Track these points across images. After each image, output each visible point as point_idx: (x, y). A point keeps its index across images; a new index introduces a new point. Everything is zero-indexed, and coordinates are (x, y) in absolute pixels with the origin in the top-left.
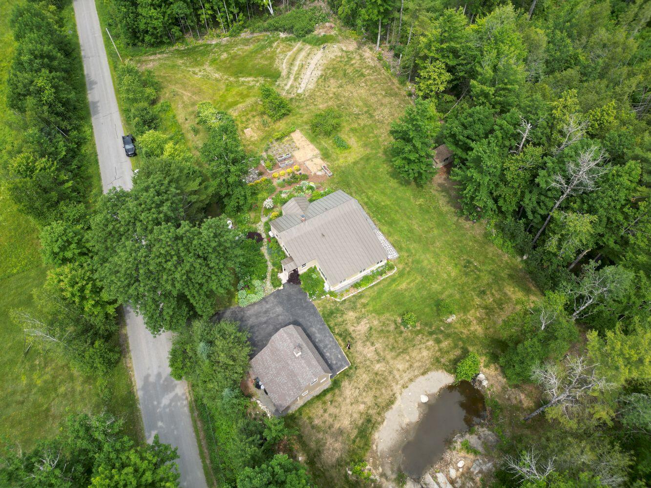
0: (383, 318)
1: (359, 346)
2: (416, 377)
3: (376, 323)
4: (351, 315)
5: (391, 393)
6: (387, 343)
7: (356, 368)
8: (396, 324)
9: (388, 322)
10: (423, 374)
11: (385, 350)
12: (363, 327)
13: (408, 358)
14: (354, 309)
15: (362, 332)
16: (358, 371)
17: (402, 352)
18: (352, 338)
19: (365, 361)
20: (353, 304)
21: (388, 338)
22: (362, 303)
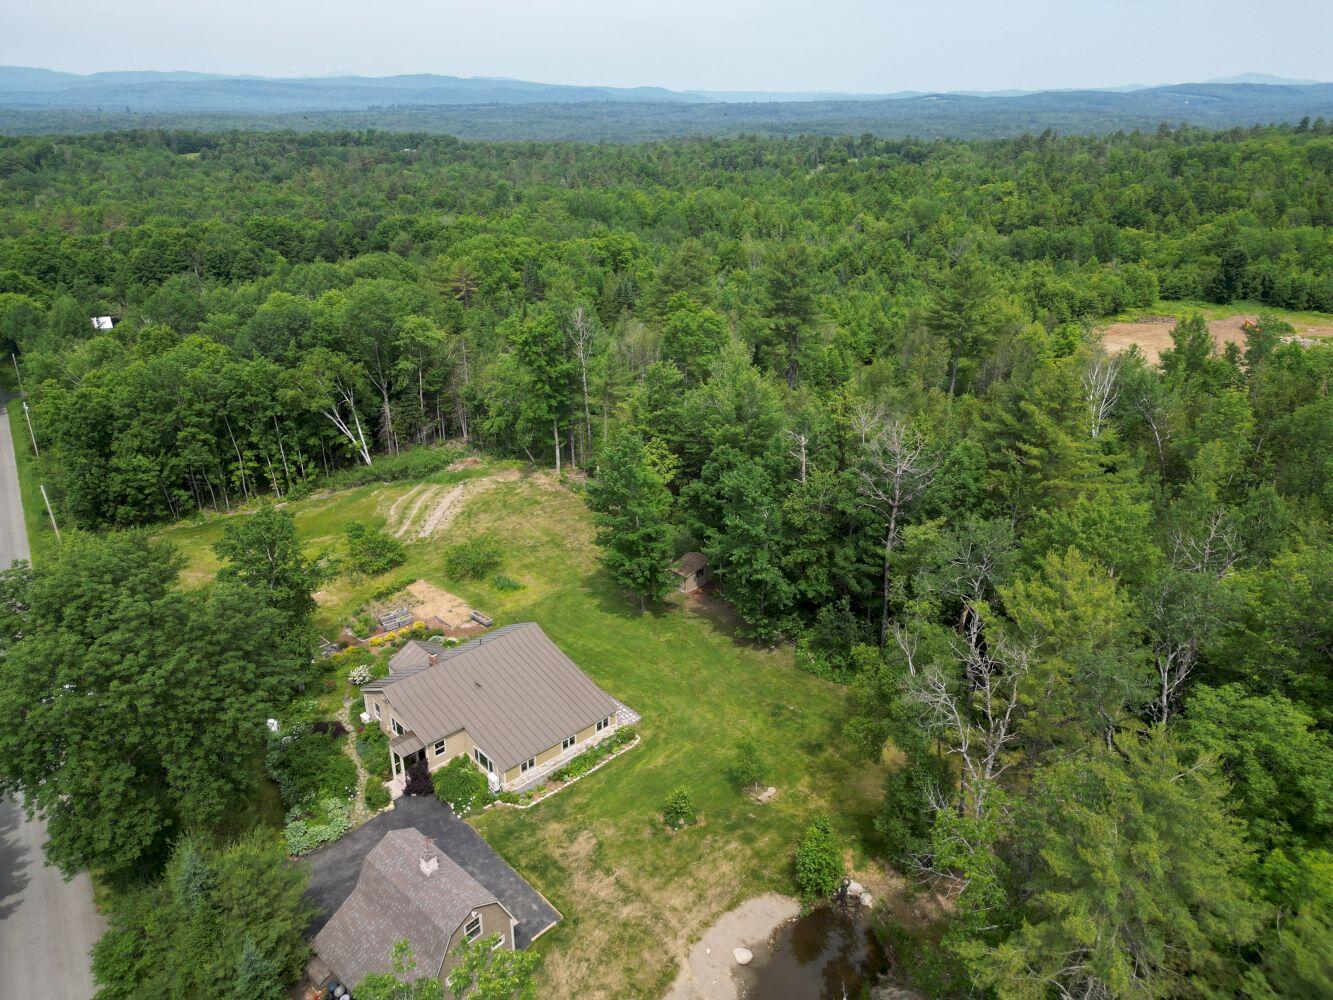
0: (623, 821)
1: (579, 882)
2: (716, 916)
3: (610, 832)
4: (555, 829)
5: (665, 958)
6: (640, 863)
7: (576, 922)
8: (653, 825)
9: (635, 826)
10: (730, 907)
11: (636, 877)
12: (583, 845)
13: (690, 882)
14: (559, 816)
15: (583, 854)
16: (581, 927)
17: (676, 874)
18: (561, 870)
19: (596, 905)
20: (555, 809)
21: (640, 853)
22: (576, 805)
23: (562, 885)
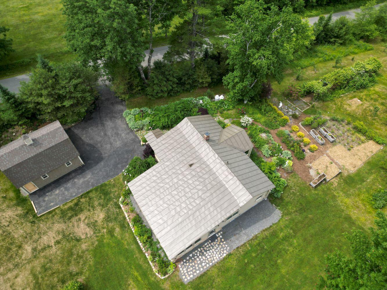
0: (89, 256)
1: (59, 226)
3: (84, 246)
4: (100, 215)
6: (54, 261)
7: (33, 222)
8: (77, 274)
9: (81, 262)
11: (46, 258)
12: (82, 230)
14: (108, 219)
15: (76, 230)
16: (29, 224)
17: (37, 283)
18: (70, 218)
19: (39, 233)
20: (114, 217)
21: (60, 262)
22: (114, 229)
23: (61, 217)
